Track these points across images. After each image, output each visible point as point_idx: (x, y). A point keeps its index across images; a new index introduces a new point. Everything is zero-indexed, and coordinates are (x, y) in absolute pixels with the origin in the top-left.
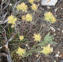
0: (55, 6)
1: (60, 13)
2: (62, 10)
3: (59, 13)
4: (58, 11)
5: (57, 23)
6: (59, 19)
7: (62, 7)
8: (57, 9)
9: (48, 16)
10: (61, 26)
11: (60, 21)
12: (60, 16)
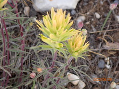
0: (75, 10)
1: (94, 29)
2: (99, 19)
3: (91, 28)
4: (88, 23)
5: (89, 60)
6: (92, 47)
7: (96, 11)
8: (83, 18)
9: (54, 28)
10: (101, 69)
11: (97, 52)
12: (95, 38)
